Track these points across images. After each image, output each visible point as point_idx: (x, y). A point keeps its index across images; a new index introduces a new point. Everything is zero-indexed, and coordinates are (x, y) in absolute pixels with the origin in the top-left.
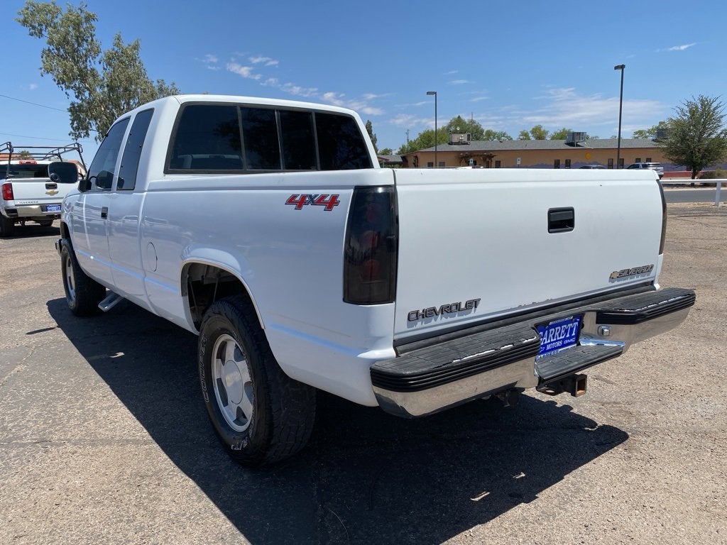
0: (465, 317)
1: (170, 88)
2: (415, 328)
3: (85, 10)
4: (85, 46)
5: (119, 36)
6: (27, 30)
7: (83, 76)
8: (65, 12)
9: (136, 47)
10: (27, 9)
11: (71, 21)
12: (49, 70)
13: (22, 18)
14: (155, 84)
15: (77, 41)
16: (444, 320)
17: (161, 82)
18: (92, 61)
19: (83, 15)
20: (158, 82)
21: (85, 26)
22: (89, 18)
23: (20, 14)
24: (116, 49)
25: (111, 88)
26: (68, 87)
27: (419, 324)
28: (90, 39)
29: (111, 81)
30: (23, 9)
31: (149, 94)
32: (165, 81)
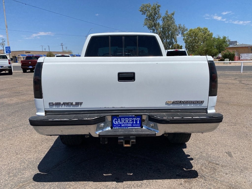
0: (75, 108)
1: (182, 27)
2: (52, 108)
3: (158, 4)
4: (157, 16)
5: (167, 11)
6: (141, 13)
7: (155, 25)
8: (152, 6)
9: (173, 14)
10: (142, 7)
11: (153, 9)
12: (146, 25)
13: (140, 9)
14: (178, 26)
15: (155, 14)
16: (65, 107)
17: (180, 25)
18: (158, 20)
19: (157, 6)
20: (179, 25)
21: (157, 9)
22: (159, 7)
23: (140, 8)
24: (166, 15)
25: (163, 28)
26: (151, 29)
27: (54, 107)
28: (158, 14)
29: (163, 26)
30: (141, 7)
31: (175, 29)
32: (181, 24)
